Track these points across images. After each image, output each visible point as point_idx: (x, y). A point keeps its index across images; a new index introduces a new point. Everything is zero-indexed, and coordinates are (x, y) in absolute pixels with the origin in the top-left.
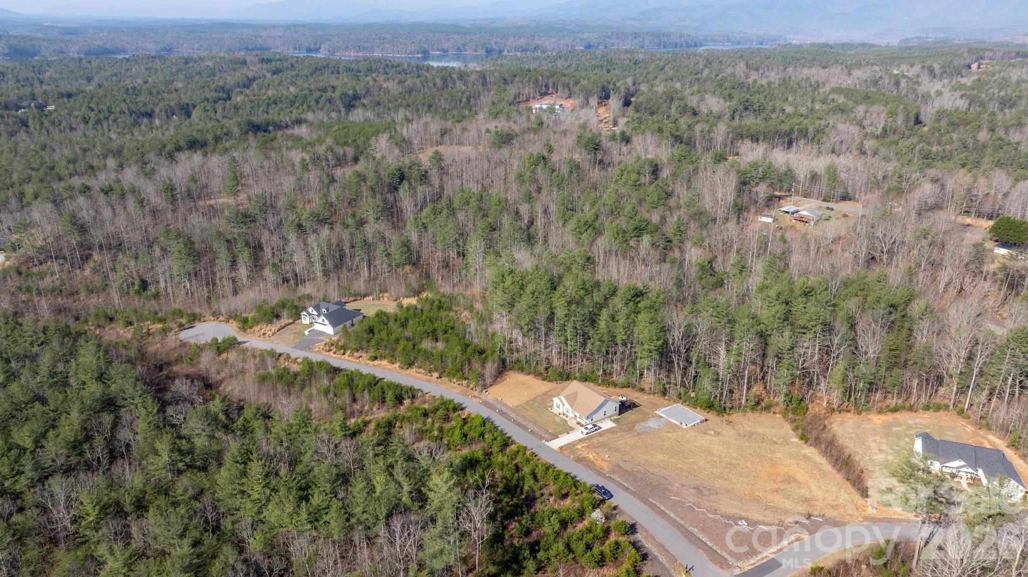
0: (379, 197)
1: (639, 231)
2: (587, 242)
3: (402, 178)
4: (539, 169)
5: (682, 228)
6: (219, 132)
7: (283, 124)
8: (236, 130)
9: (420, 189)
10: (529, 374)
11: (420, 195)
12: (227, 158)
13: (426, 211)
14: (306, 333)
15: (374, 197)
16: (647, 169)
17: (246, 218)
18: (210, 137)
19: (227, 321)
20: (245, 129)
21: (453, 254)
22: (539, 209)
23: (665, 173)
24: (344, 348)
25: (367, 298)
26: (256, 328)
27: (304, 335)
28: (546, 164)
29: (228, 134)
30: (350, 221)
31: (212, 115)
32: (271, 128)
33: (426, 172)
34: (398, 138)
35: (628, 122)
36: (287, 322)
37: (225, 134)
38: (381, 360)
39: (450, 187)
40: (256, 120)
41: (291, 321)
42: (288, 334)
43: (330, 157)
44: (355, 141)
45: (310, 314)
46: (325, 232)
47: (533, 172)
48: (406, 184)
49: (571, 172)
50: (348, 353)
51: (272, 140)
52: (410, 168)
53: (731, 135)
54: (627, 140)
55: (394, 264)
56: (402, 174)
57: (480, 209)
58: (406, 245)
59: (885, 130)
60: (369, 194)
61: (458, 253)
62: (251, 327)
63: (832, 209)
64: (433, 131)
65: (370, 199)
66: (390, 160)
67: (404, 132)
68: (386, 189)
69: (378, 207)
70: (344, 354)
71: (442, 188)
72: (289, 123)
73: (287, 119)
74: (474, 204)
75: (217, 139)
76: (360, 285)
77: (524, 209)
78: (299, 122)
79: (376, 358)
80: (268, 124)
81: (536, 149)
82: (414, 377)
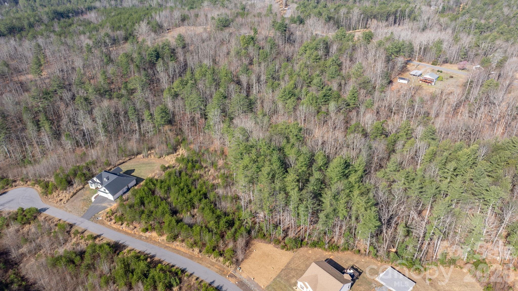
0: (143, 72)
1: (327, 98)
2: (291, 107)
3: (158, 56)
4: (251, 48)
5: (356, 95)
6: (32, 20)
7: (80, 11)
8: (45, 18)
9: (171, 64)
10: (270, 242)
11: (171, 69)
12: (34, 43)
13: (176, 83)
14: (93, 199)
15: (139, 71)
16: (322, 45)
17: (47, 95)
18: (25, 23)
19: (34, 185)
20: (51, 16)
21: (198, 116)
22: (254, 78)
23: (334, 48)
24: (121, 219)
25: (139, 156)
26: (55, 194)
27: (91, 202)
28: (254, 44)
29: (40, 21)
30: (123, 92)
31: (33, 3)
32: (70, 15)
33: (174, 50)
34: (154, 23)
35: (298, 7)
36: (78, 188)
37: (37, 21)
38: (152, 231)
39: (192, 61)
40: (60, 9)
41: (81, 186)
42: (78, 202)
43: (107, 41)
44: (125, 25)
45: (94, 182)
46: (106, 103)
47: (246, 49)
48: (160, 61)
49: (271, 48)
50: (125, 223)
51: (70, 25)
52: (163, 48)
53: (362, 16)
54: (302, 21)
55: (156, 125)
56: (158, 54)
57: (214, 80)
58: (165, 111)
59: (444, 8)
60: (136, 69)
61: (201, 114)
62: (51, 193)
63: (441, 72)
64: (176, 17)
65: (136, 74)
66: (149, 43)
67: (157, 18)
68: (147, 65)
69: (142, 81)
70: (122, 224)
71: (185, 61)
72: (84, 10)
73: (82, 7)
74: (209, 76)
75: (31, 25)
76: (133, 145)
77: (244, 79)
78: (90, 9)
79: (147, 230)
80: (69, 11)
81: (246, 32)
82: (179, 252)
